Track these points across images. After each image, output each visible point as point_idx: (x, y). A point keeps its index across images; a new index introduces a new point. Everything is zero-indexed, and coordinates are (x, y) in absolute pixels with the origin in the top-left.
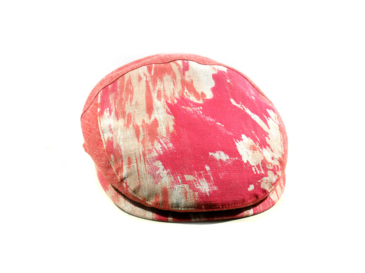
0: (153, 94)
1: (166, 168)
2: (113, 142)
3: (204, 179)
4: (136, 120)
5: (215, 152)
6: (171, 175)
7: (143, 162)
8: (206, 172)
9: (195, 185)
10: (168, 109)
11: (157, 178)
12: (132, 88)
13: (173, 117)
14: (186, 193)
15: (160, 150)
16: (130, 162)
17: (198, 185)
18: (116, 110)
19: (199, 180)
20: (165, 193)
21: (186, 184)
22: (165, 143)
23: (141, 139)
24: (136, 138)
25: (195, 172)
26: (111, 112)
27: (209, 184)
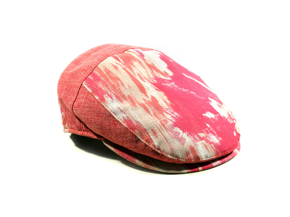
0: (136, 78)
1: (184, 131)
2: (130, 120)
3: (211, 133)
4: (138, 100)
5: (206, 113)
6: (190, 136)
7: (165, 130)
8: (209, 129)
9: (209, 139)
10: (155, 87)
11: (181, 140)
12: (114, 75)
13: (164, 93)
14: (206, 146)
15: (172, 119)
16: (155, 133)
17: (210, 139)
18: (115, 95)
19: (208, 135)
20: (193, 149)
21: (203, 140)
22: (172, 113)
23: (152, 113)
24: (148, 114)
25: (203, 130)
26: (111, 97)
27: (216, 136)
